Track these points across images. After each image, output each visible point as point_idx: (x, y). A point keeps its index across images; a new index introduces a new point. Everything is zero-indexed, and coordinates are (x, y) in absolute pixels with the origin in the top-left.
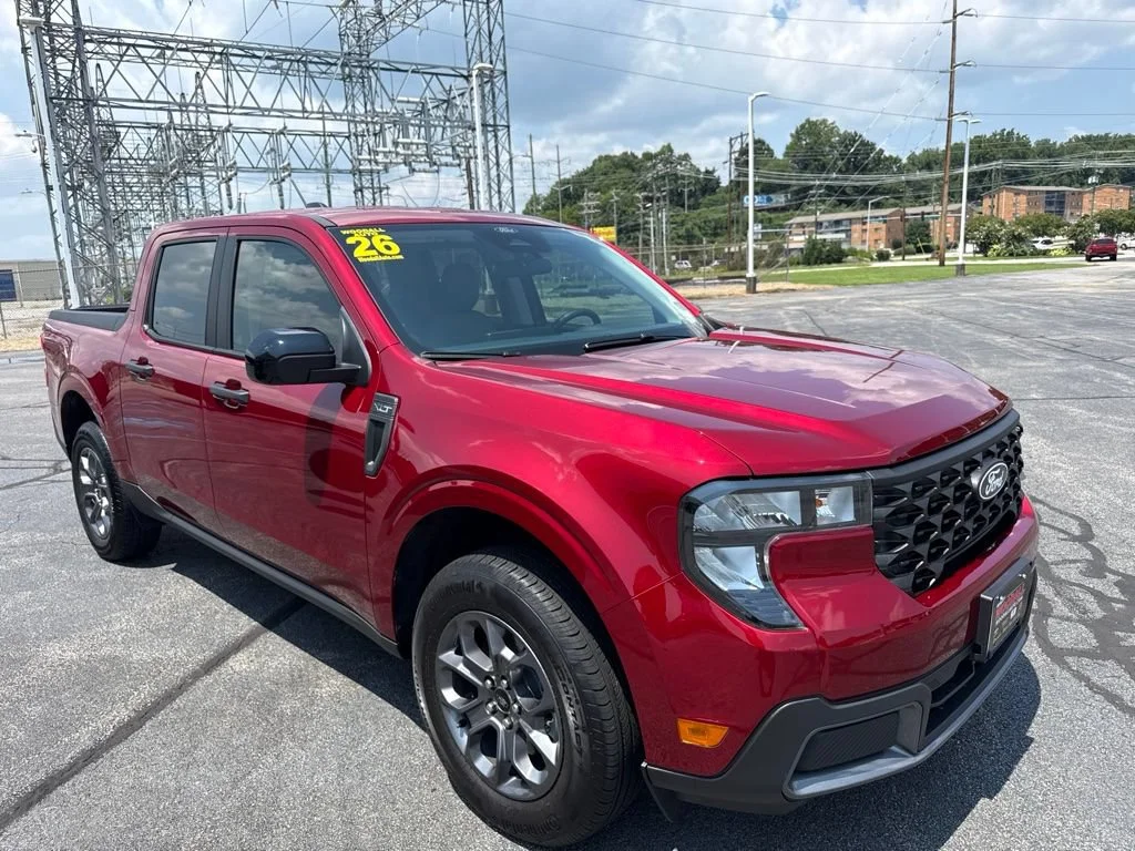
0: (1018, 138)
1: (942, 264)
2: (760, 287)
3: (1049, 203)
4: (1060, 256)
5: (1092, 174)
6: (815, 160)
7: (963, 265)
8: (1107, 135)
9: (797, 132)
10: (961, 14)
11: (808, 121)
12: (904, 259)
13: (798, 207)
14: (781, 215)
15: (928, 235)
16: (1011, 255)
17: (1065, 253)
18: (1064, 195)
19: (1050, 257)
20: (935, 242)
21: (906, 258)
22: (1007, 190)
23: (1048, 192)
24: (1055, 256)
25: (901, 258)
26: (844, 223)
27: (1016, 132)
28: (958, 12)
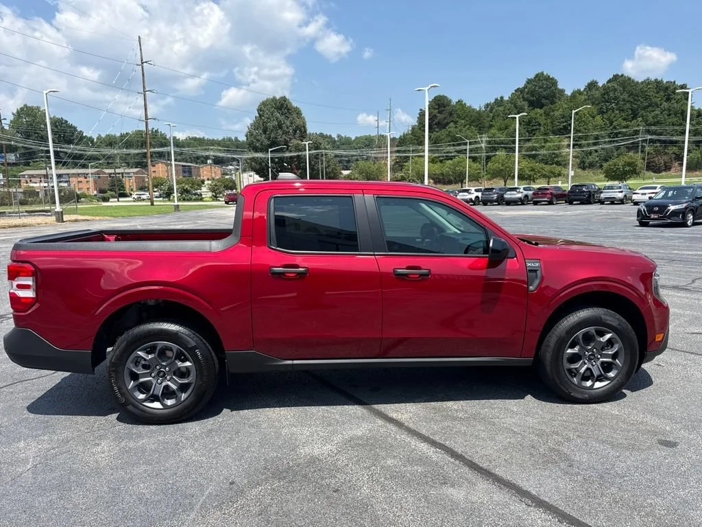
0: (161, 135)
1: (152, 204)
2: (66, 218)
3: (184, 172)
4: (209, 201)
5: (209, 159)
6: (35, 133)
7: (178, 205)
8: (204, 138)
9: (18, 112)
10: (146, 62)
11: (25, 105)
12: (118, 201)
13: (27, 164)
14: (14, 168)
15: (123, 187)
16: (184, 200)
17: (211, 199)
18: (191, 169)
19: (204, 201)
20: (128, 191)
21: (120, 199)
22: (162, 163)
23: (183, 166)
24: (206, 201)
25: (116, 200)
26: (64, 176)
27: (159, 131)
28: (144, 61)
